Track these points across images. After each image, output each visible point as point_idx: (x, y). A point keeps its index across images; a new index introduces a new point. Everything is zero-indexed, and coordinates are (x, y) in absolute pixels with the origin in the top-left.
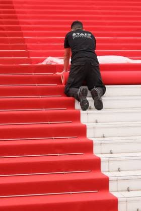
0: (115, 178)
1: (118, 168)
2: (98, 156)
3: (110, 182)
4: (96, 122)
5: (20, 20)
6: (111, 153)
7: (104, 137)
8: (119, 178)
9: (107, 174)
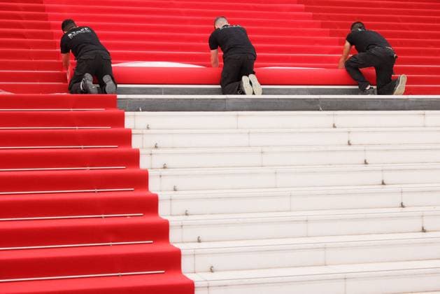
0: (205, 284)
1: (210, 266)
2: (176, 246)
3: (196, 289)
4: (175, 190)
5: (52, 22)
6: (199, 241)
7: (187, 214)
8: (211, 283)
9: (191, 277)
